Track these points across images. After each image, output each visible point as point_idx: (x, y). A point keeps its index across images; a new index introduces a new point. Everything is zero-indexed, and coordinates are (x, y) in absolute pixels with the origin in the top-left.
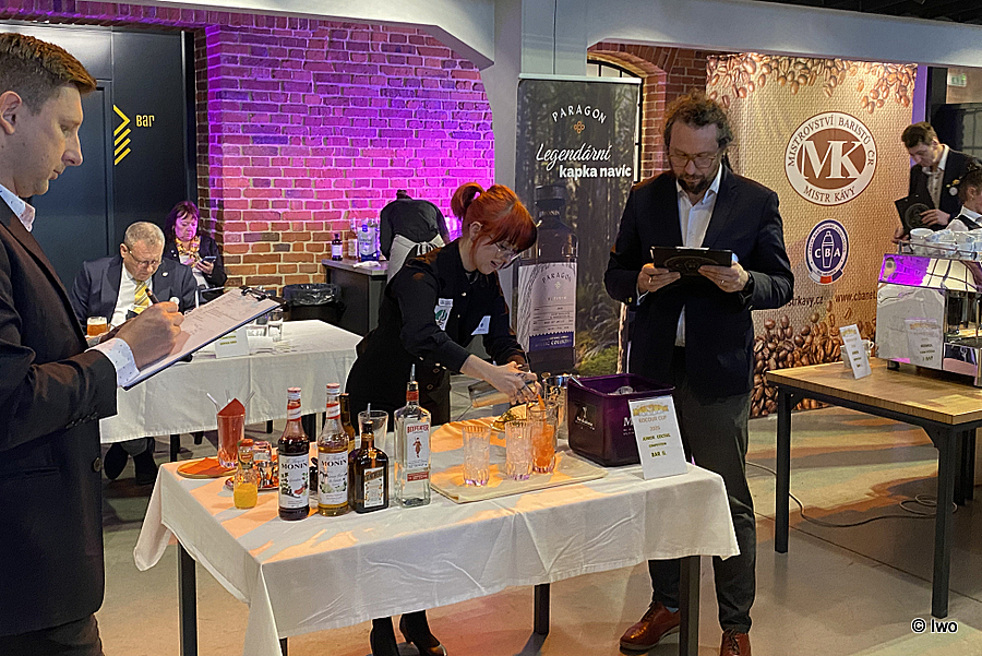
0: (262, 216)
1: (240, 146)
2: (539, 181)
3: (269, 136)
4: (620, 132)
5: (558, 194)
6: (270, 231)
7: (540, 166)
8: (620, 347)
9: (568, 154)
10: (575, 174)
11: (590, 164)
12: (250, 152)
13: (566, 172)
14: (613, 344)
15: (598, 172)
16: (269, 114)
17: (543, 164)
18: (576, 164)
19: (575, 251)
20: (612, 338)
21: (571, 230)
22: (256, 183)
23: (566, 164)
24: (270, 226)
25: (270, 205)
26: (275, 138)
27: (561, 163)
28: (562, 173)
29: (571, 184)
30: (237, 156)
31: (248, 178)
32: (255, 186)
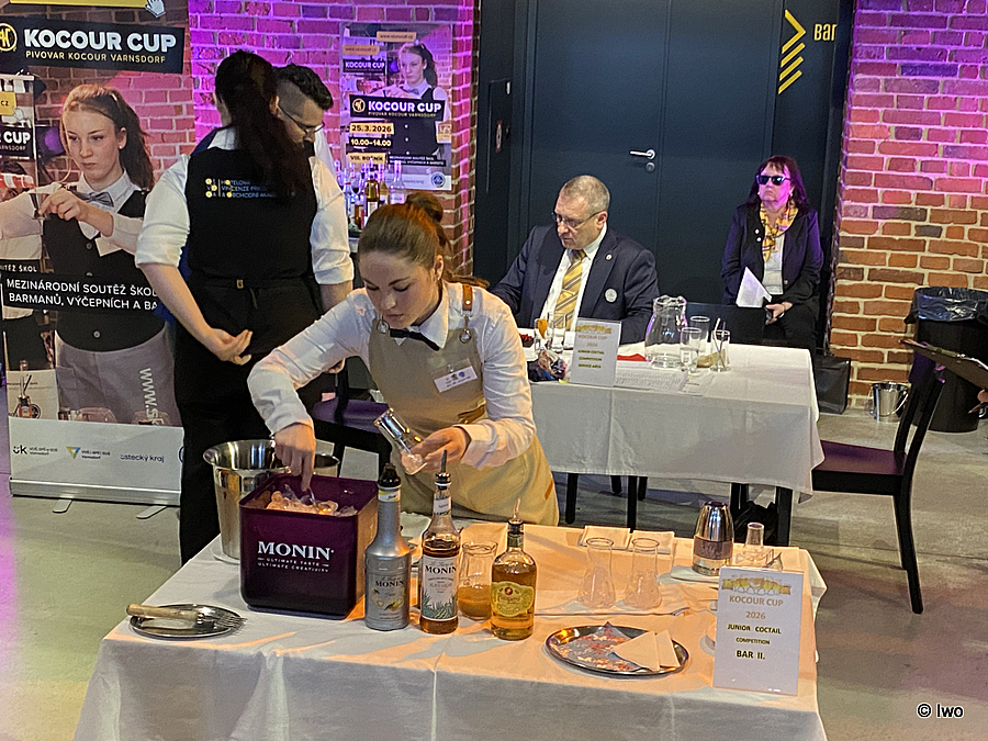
0: (903, 182)
1: (882, 78)
3: (928, 65)
6: (913, 205)
12: (896, 88)
16: (931, 30)
22: (899, 133)
24: (913, 198)
25: (918, 166)
26: (937, 68)
30: (875, 93)
31: (888, 125)
32: (897, 137)
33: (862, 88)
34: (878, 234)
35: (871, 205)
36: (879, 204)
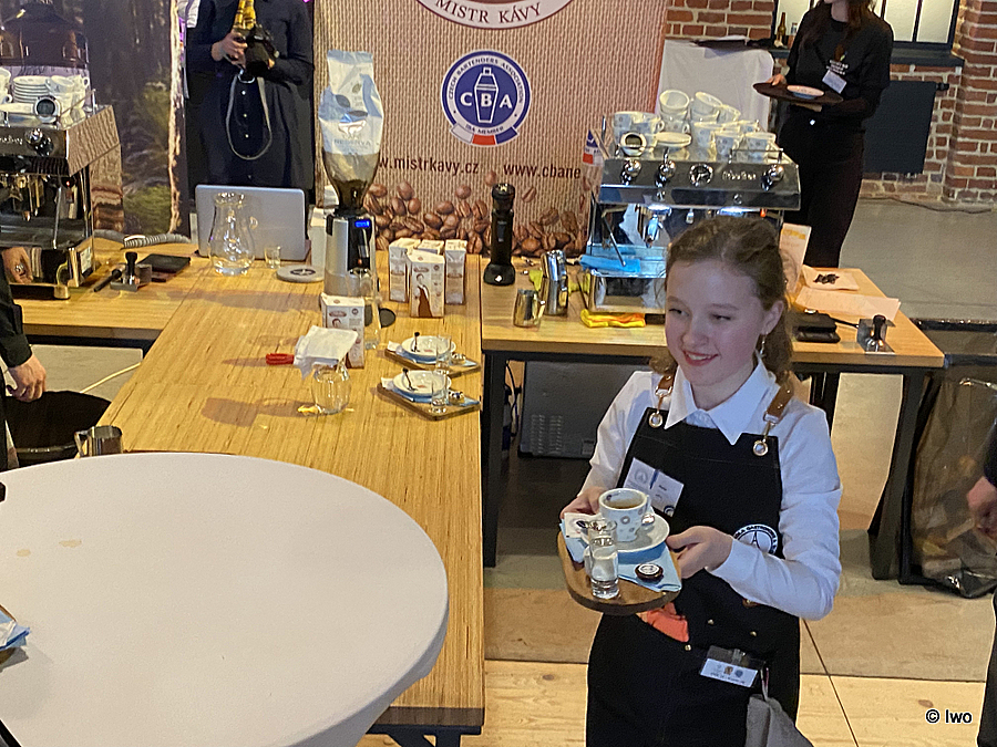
8: (173, 188)
14: (162, 183)
19: (84, 55)
20: (158, 174)
21: (75, 26)
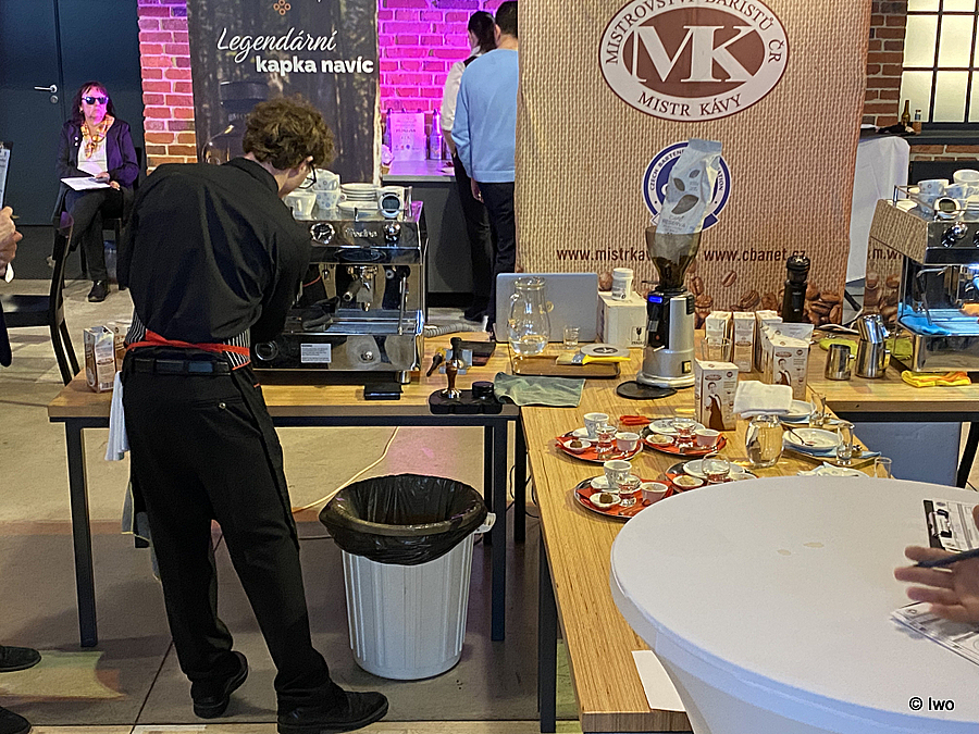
1: (159, 19)
2: (225, 76)
4: (347, 13)
5: (256, 91)
7: (224, 56)
9: (268, 42)
10: (280, 69)
11: (304, 55)
12: (171, 26)
13: (267, 65)
15: (319, 66)
17: (228, 54)
18: (281, 54)
22: (181, 62)
23: (264, 55)
27: (257, 53)
28: (260, 66)
29: (276, 81)
30: (155, 31)
31: (170, 56)
32: (178, 65)
33: (145, 27)
34: (175, 143)
35: (166, 120)
36: (173, 119)
